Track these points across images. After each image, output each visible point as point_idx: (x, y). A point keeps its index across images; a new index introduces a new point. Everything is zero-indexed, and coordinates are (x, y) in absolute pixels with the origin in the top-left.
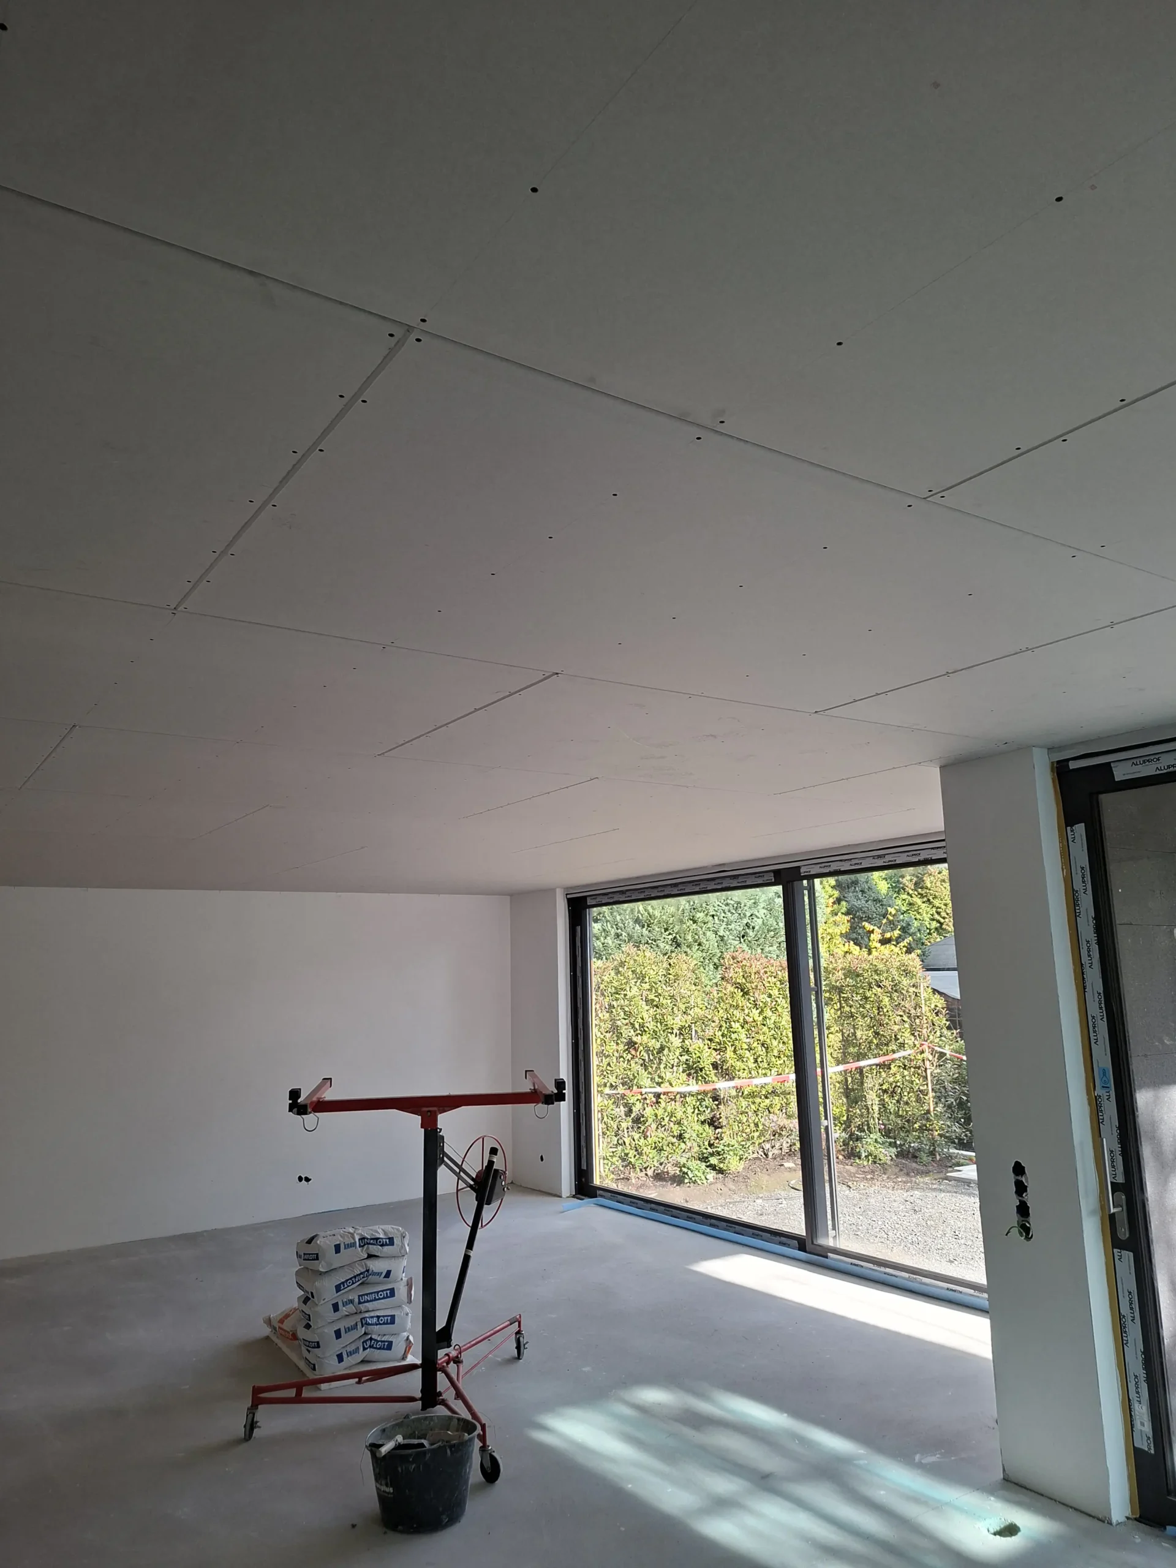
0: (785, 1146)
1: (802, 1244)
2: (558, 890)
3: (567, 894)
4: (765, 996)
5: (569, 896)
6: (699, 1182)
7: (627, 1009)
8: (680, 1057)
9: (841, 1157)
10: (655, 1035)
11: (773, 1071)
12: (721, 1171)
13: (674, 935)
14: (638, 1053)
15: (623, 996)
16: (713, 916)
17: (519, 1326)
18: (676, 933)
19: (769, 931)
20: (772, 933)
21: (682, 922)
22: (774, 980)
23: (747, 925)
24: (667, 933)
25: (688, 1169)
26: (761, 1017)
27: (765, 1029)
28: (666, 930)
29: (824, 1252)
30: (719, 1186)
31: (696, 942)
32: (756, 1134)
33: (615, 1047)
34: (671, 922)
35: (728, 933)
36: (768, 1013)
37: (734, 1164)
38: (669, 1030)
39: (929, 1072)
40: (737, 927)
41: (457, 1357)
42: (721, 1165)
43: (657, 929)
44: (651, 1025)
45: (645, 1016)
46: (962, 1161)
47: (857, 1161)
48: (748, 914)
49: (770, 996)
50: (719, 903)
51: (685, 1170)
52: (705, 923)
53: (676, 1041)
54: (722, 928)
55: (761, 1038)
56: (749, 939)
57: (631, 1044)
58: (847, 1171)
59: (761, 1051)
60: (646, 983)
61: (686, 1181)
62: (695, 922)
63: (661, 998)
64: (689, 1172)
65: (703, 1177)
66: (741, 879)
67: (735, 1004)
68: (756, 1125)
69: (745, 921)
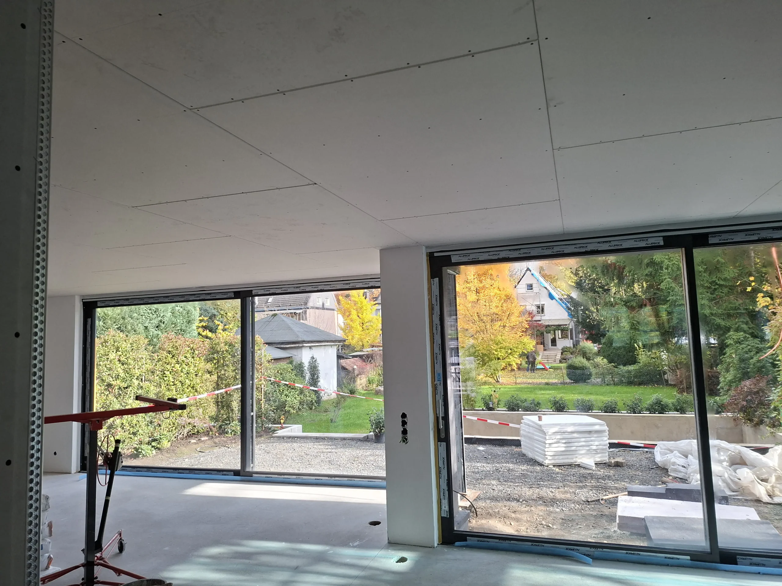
0: (186, 433)
1: (236, 473)
2: (76, 296)
3: (82, 299)
4: (183, 357)
5: (83, 301)
6: (148, 456)
7: (108, 366)
8: (137, 391)
9: (217, 434)
10: (124, 380)
11: (184, 395)
12: (159, 449)
13: (119, 326)
14: (114, 390)
15: (106, 359)
16: (142, 315)
17: (120, 536)
18: (121, 325)
19: (172, 324)
20: (173, 325)
21: (123, 318)
22: (188, 349)
23: (161, 321)
24: (115, 324)
25: (142, 449)
26: (181, 368)
27: (182, 374)
28: (115, 322)
29: (250, 474)
30: (160, 456)
31: (132, 329)
32: (174, 428)
33: (100, 388)
34: (118, 318)
35: (150, 325)
36: (184, 366)
37: (166, 444)
38: (132, 376)
39: (263, 389)
40: (156, 322)
41: (101, 557)
42: (158, 446)
43: (109, 322)
44: (122, 375)
45: (119, 369)
46: (276, 429)
47: (226, 435)
48: (162, 315)
49: (186, 357)
50: (146, 309)
51: (140, 450)
52: (138, 319)
53: (136, 382)
54: (147, 322)
55: (180, 379)
56: (161, 328)
57: (109, 385)
58: (223, 440)
59: (179, 385)
60: (119, 351)
61: (140, 456)
62: (132, 318)
63: (129, 360)
64: (143, 451)
65: (151, 453)
66: (212, 295)
67: (167, 362)
68: (174, 424)
69: (159, 319)
